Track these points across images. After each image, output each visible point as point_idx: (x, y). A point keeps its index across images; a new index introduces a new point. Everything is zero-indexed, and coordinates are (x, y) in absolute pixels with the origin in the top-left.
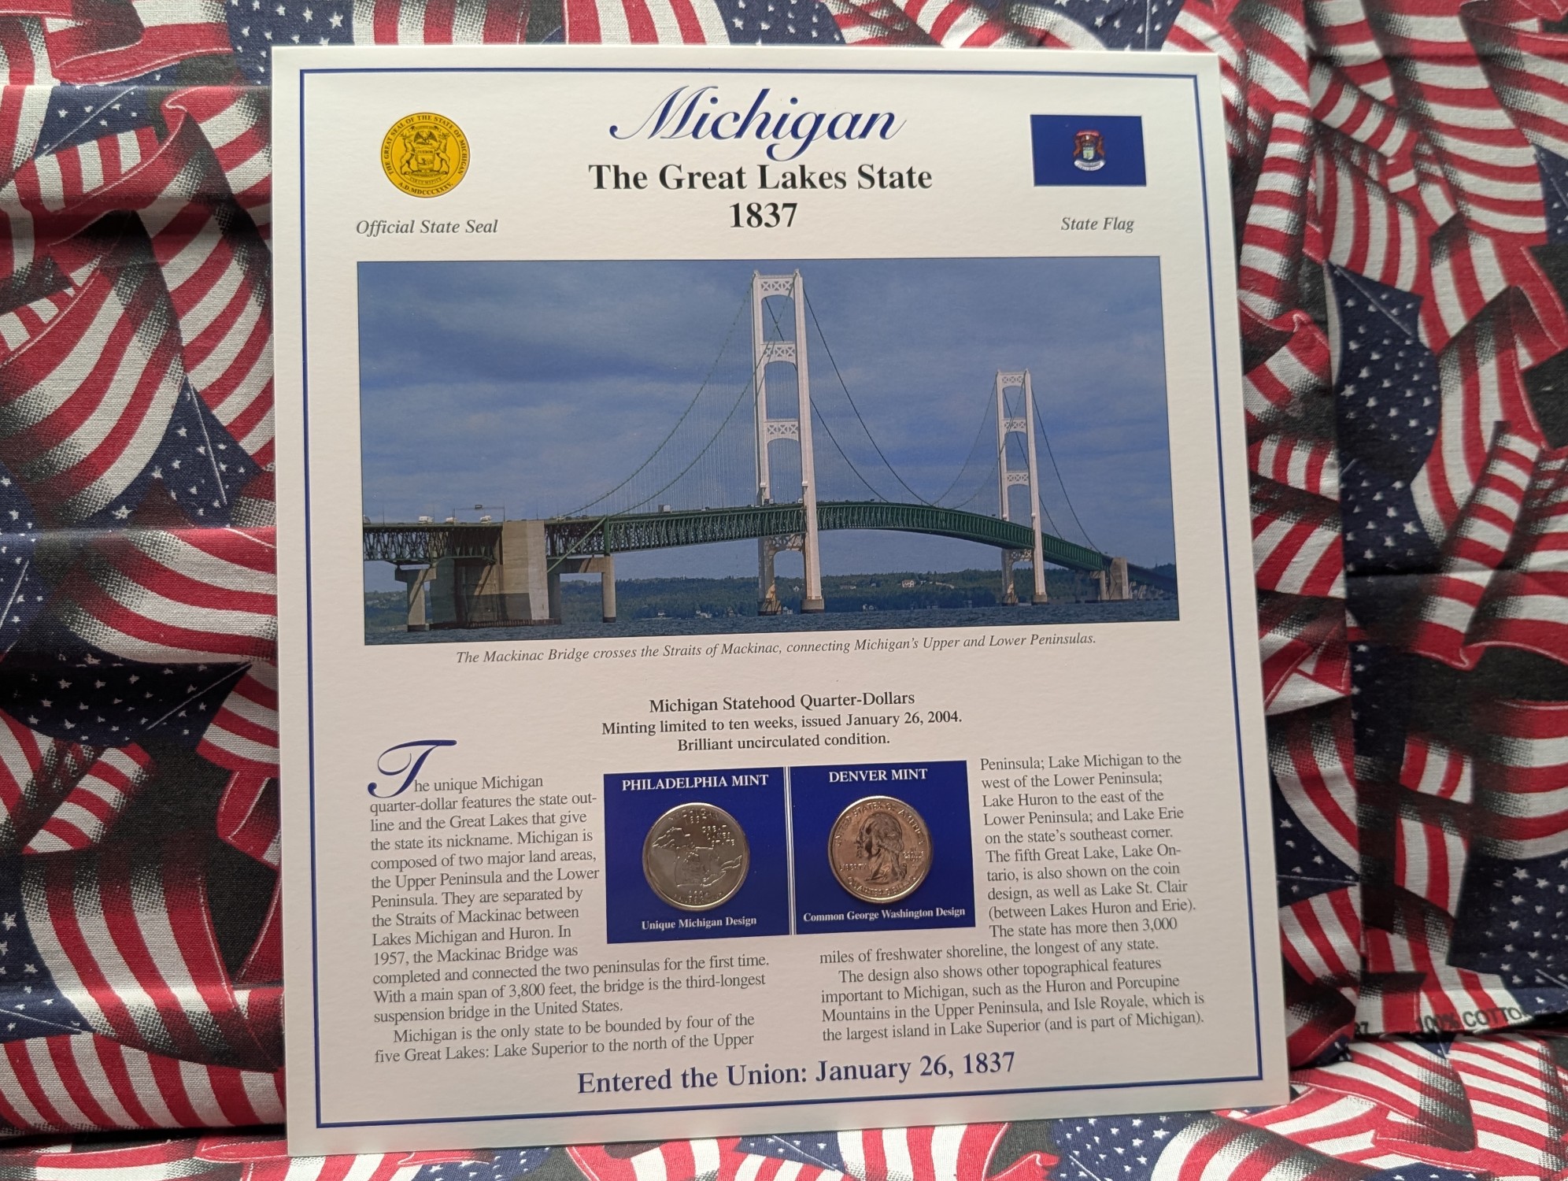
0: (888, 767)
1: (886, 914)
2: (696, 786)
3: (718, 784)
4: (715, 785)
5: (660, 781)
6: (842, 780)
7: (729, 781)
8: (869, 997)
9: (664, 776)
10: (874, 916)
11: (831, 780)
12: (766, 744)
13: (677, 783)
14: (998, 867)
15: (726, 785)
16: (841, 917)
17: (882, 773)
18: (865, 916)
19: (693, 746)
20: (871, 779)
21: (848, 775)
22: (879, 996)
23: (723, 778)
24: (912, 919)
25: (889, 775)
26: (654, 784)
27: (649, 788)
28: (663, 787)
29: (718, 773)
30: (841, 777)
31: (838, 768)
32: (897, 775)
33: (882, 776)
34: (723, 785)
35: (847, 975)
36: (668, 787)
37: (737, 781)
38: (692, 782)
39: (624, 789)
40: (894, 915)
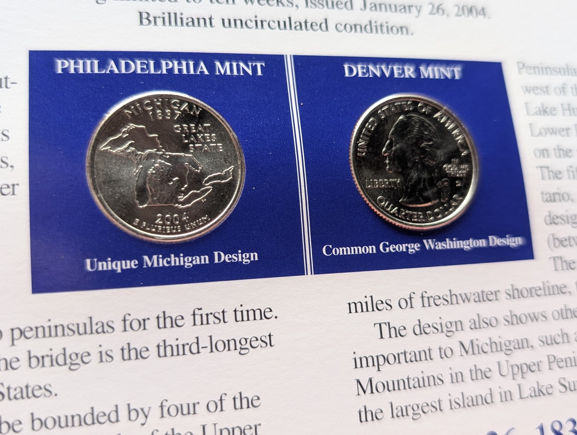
0: (417, 63)
1: (429, 244)
2: (165, 72)
3: (195, 69)
4: (192, 72)
5: (112, 63)
6: (360, 75)
7: (211, 67)
8: (417, 357)
9: (116, 56)
10: (414, 248)
11: (347, 74)
12: (259, 24)
13: (137, 67)
14: (553, 186)
15: (206, 72)
16: (371, 249)
17: (409, 69)
18: (403, 248)
19: (159, 21)
20: (396, 75)
21: (368, 69)
22: (428, 355)
23: (202, 64)
24: (461, 251)
25: (417, 71)
26: (102, 66)
27: (96, 71)
28: (116, 71)
29: (196, 57)
30: (359, 70)
31: (355, 60)
32: (427, 72)
33: (409, 72)
34: (202, 72)
35: (385, 328)
36: (123, 71)
37: (221, 68)
38: (158, 66)
39: (60, 71)
40: (440, 246)
